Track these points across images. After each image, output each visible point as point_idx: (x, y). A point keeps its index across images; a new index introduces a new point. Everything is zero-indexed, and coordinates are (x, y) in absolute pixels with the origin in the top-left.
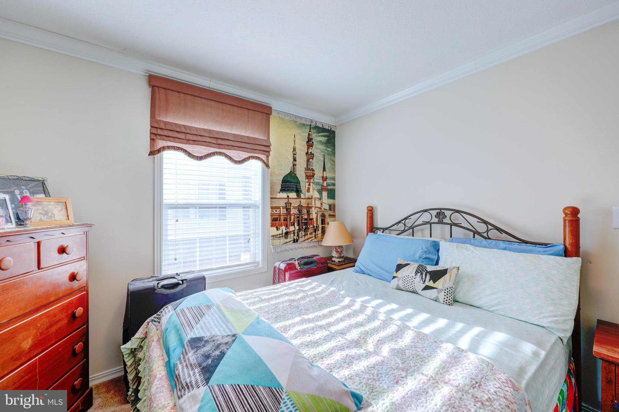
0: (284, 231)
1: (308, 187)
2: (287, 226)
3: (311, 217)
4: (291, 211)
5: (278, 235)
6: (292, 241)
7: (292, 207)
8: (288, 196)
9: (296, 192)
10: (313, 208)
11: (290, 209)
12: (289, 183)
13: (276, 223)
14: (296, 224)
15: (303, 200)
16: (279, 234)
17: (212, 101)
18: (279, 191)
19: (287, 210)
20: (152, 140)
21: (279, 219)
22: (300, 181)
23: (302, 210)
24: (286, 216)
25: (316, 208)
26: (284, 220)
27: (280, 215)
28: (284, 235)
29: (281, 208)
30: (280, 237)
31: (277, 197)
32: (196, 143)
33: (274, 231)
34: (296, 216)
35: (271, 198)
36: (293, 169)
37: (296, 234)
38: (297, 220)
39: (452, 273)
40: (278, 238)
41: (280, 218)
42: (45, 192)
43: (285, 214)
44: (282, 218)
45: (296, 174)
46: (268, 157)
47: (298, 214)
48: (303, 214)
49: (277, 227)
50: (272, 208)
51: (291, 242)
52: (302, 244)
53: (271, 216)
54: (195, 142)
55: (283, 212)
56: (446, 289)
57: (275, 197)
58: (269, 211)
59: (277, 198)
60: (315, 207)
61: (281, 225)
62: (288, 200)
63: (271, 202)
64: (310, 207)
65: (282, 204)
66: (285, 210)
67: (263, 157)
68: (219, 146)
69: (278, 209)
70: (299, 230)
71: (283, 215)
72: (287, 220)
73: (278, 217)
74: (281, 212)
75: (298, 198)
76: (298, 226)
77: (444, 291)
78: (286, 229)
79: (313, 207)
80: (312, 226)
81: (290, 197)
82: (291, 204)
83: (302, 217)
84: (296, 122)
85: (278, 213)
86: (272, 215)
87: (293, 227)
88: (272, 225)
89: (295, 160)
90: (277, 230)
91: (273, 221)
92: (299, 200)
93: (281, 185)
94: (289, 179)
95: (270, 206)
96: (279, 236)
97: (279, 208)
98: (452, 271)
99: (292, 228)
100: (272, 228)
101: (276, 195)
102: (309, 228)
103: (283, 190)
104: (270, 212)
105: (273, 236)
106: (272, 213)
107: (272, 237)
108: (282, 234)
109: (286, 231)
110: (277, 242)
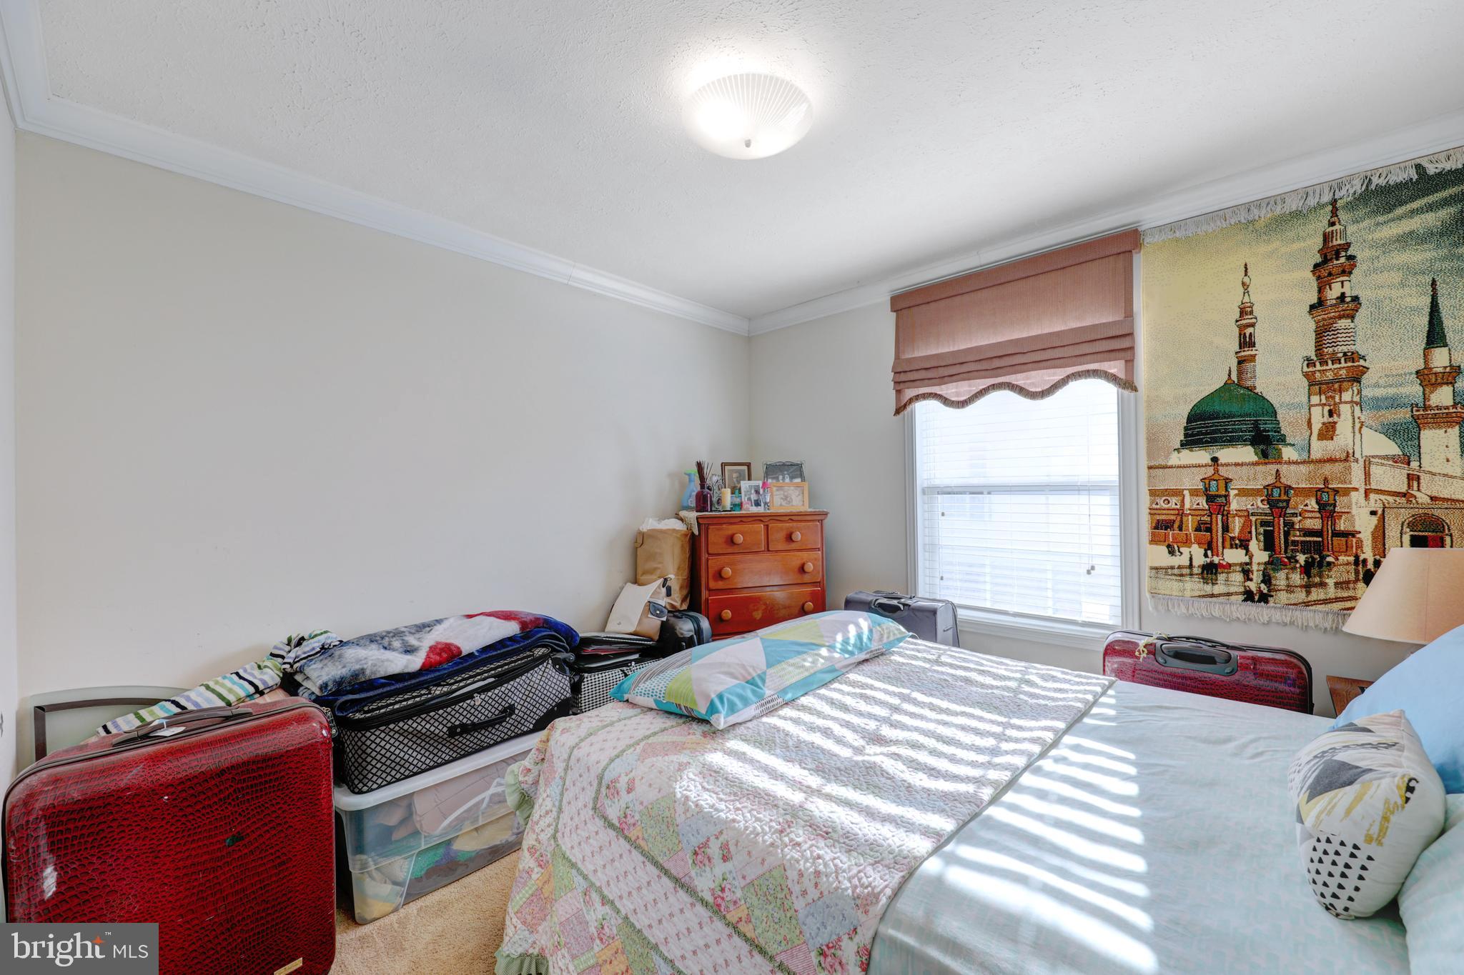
0: (1199, 560)
1: (1326, 419)
2: (1209, 546)
3: (1342, 525)
4: (1228, 503)
5: (1172, 568)
6: (1237, 594)
7: (1232, 493)
8: (1215, 460)
9: (1252, 445)
10: (1357, 497)
11: (1227, 496)
12: (1216, 418)
13: (1166, 536)
14: (1254, 545)
15: (1293, 467)
16: (1179, 567)
17: (983, 291)
18: (1178, 446)
19: (1210, 499)
20: (899, 392)
21: (1176, 525)
22: (1276, 405)
23: (1288, 501)
24: (1207, 519)
25: (1372, 496)
26: (1198, 529)
27: (1181, 513)
28: (1196, 570)
29: (1186, 493)
30: (1182, 575)
31: (1170, 463)
32: (954, 378)
33: (1159, 555)
34: (1253, 519)
35: (1150, 468)
36: (1240, 373)
37: (1257, 576)
38: (1261, 530)
39: (1373, 789)
40: (1173, 577)
41: (1181, 521)
42: (801, 476)
43: (1202, 513)
44: (1190, 523)
45: (1251, 389)
46: (1130, 362)
47: (1266, 514)
48: (1294, 515)
49: (1168, 546)
50: (1153, 493)
51: (1233, 598)
52: (1298, 613)
53: (1150, 514)
54: (952, 378)
55: (1195, 506)
56: (1323, 839)
57: (1163, 463)
58: (1146, 500)
59: (1171, 467)
60: (1367, 493)
61: (1187, 542)
62: (1216, 471)
63: (1149, 477)
64: (1336, 491)
65: (1192, 481)
66: (1203, 502)
67: (1116, 367)
68: (997, 371)
69: (1173, 495)
70: (1273, 564)
71: (1193, 512)
72: (1209, 530)
73: (1173, 518)
74: (1187, 505)
75: (1262, 460)
76: (1265, 549)
77: (1313, 842)
78: (1206, 555)
79: (1356, 489)
80: (1352, 559)
81: (1222, 461)
82: (1228, 481)
83: (1290, 525)
84: (1252, 222)
85: (1174, 506)
86: (1153, 512)
87: (1242, 552)
88: (1154, 540)
89: (1247, 342)
90: (1172, 552)
91: (1156, 528)
92: (1273, 468)
93: (1186, 429)
94: (1217, 408)
95: (1147, 488)
96: (1176, 571)
97: (1178, 493)
98: (1376, 783)
99: (1234, 556)
100: (1154, 547)
101: (1167, 457)
102: (1329, 564)
103: (1192, 439)
104: (1148, 505)
105: (1156, 568)
106: (1154, 506)
107: (1154, 571)
108: (1191, 566)
109: (1208, 560)
110: (1170, 586)
